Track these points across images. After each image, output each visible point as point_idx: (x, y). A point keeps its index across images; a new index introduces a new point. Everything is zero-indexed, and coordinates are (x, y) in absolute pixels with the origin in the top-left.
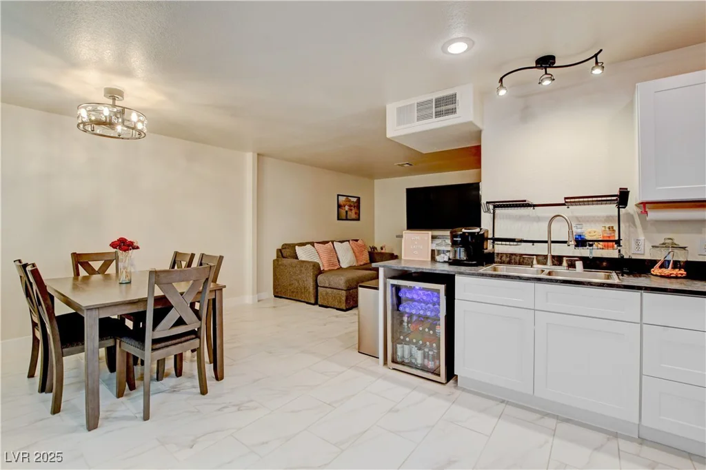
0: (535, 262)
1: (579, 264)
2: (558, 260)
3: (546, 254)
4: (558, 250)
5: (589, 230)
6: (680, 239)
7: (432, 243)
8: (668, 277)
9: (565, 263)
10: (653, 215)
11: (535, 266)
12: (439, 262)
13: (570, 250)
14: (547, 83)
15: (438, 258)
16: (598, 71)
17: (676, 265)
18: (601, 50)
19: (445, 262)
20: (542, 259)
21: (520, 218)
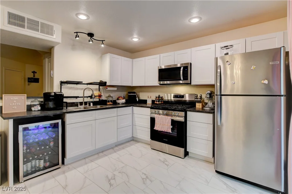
0: (79, 105)
1: (92, 104)
2: (86, 103)
3: (82, 101)
4: (86, 100)
5: (95, 93)
6: (112, 95)
7: (27, 101)
8: (111, 104)
9: (88, 104)
10: (109, 89)
11: (79, 106)
12: (35, 111)
13: (89, 100)
14: (91, 42)
15: (33, 109)
16: (103, 46)
17: (111, 101)
18: (105, 40)
19: (38, 110)
20: (81, 104)
21: (71, 88)
